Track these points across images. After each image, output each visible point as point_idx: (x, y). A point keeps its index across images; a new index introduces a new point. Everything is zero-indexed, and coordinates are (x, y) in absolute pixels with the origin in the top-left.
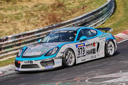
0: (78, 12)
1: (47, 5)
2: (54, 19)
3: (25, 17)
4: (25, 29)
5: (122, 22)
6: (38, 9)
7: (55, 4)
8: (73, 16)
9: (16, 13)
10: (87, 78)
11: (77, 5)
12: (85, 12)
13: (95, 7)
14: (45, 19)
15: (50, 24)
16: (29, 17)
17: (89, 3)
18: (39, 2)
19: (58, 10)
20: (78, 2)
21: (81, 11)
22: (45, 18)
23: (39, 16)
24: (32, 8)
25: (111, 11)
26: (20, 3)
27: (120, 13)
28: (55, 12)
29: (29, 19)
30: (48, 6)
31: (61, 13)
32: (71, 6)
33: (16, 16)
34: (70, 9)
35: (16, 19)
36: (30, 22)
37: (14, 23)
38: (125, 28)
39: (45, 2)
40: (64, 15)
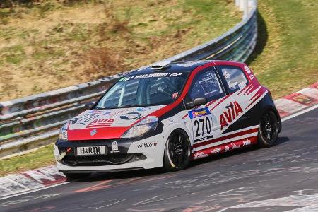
0: (166, 47)
1: (87, 28)
2: (105, 63)
3: (33, 56)
4: (32, 86)
5: (279, 70)
6: (63, 38)
7: (105, 24)
8: (152, 54)
9: (9, 46)
10: (217, 208)
11: (162, 28)
12: (182, 45)
13: (209, 33)
14: (84, 63)
15: (96, 75)
16: (42, 57)
17: (191, 23)
18: (65, 19)
19: (114, 41)
20: (165, 19)
21: (173, 42)
22: (82, 60)
23: (68, 54)
24: (48, 34)
25: (251, 44)
26: (17, 22)
27: (274, 47)
28: (108, 44)
29: (43, 62)
30: (89, 31)
31: (122, 48)
32: (147, 30)
33: (9, 53)
34: (145, 37)
35: (8, 62)
36: (43, 68)
37: (6, 72)
38: (291, 86)
39: (81, 20)
40: (131, 51)
